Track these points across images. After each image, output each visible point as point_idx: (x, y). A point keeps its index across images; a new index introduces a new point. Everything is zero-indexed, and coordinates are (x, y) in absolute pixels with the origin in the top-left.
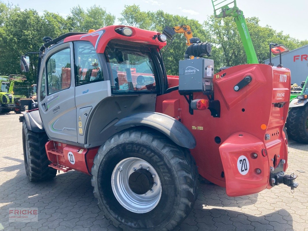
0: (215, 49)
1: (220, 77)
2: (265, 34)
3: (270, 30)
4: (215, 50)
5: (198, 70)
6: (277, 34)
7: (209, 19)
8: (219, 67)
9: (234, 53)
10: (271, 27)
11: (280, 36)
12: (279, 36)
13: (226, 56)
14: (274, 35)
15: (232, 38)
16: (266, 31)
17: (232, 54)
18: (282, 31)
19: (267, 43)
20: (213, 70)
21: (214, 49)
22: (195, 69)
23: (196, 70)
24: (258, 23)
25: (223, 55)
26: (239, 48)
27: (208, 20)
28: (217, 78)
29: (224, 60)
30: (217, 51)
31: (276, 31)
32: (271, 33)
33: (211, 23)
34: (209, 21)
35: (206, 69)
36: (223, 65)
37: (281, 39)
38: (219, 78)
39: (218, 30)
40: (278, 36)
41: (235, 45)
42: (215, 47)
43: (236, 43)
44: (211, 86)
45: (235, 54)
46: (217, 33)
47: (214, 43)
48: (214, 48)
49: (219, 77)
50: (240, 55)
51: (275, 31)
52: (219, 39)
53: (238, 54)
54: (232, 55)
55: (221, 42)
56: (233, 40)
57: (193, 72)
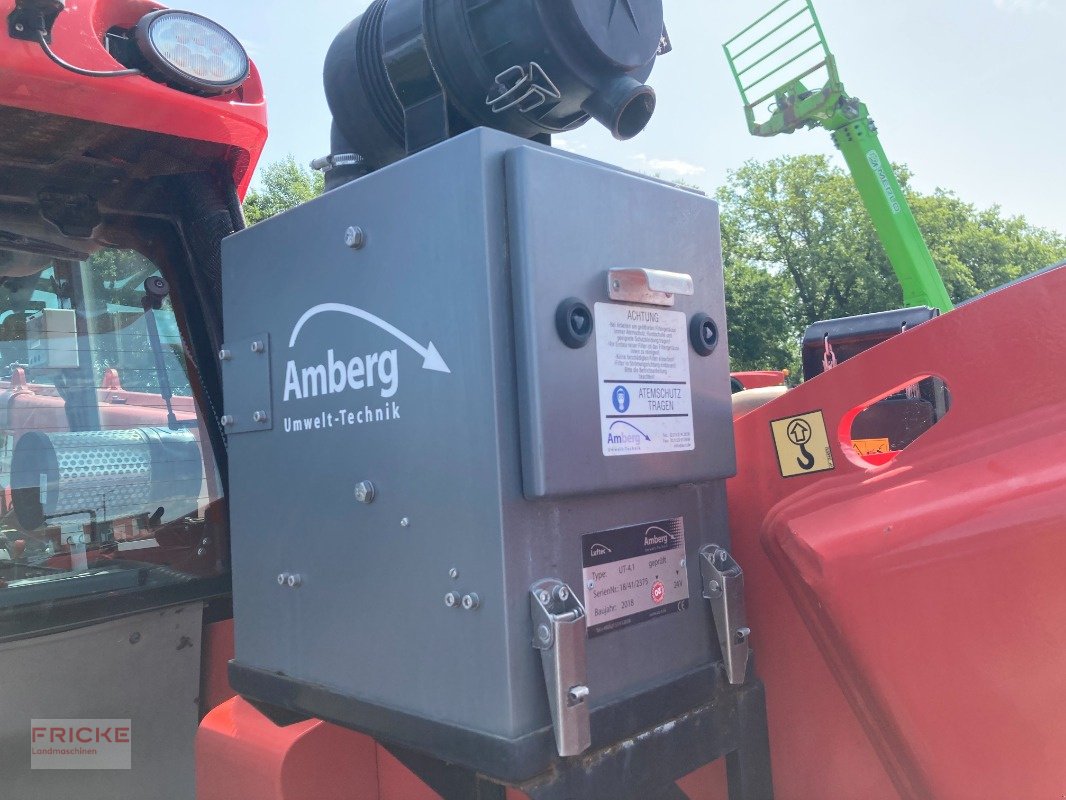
0: (763, 279)
1: (834, 451)
2: (935, 218)
3: (953, 205)
4: (766, 281)
5: (433, 360)
6: (979, 218)
7: (735, 181)
8: (784, 340)
9: (832, 290)
10: (951, 192)
11: (992, 223)
12: (986, 224)
13: (806, 300)
14: (970, 219)
15: (820, 239)
16: (937, 207)
17: (828, 293)
18: (997, 207)
19: (946, 249)
20: (722, 344)
21: (759, 278)
22: (392, 343)
23: (410, 362)
24: (908, 182)
25: (796, 298)
26: (848, 269)
27: (729, 186)
28: (790, 466)
29: (798, 316)
30: (769, 285)
31: (973, 208)
32: (956, 216)
33: (741, 192)
34: (736, 186)
35: (574, 326)
36: (798, 333)
37: (996, 232)
38: (822, 462)
39: (771, 215)
40: (982, 222)
41: (836, 261)
42: (765, 271)
43: (839, 253)
44: (709, 610)
45: (838, 292)
46: (766, 225)
47: (759, 257)
48: (761, 275)
49: (819, 446)
50: (857, 295)
51: (971, 206)
52: (775, 246)
53: (848, 290)
54: (827, 298)
55: (785, 251)
56: (826, 243)
57: (370, 396)
